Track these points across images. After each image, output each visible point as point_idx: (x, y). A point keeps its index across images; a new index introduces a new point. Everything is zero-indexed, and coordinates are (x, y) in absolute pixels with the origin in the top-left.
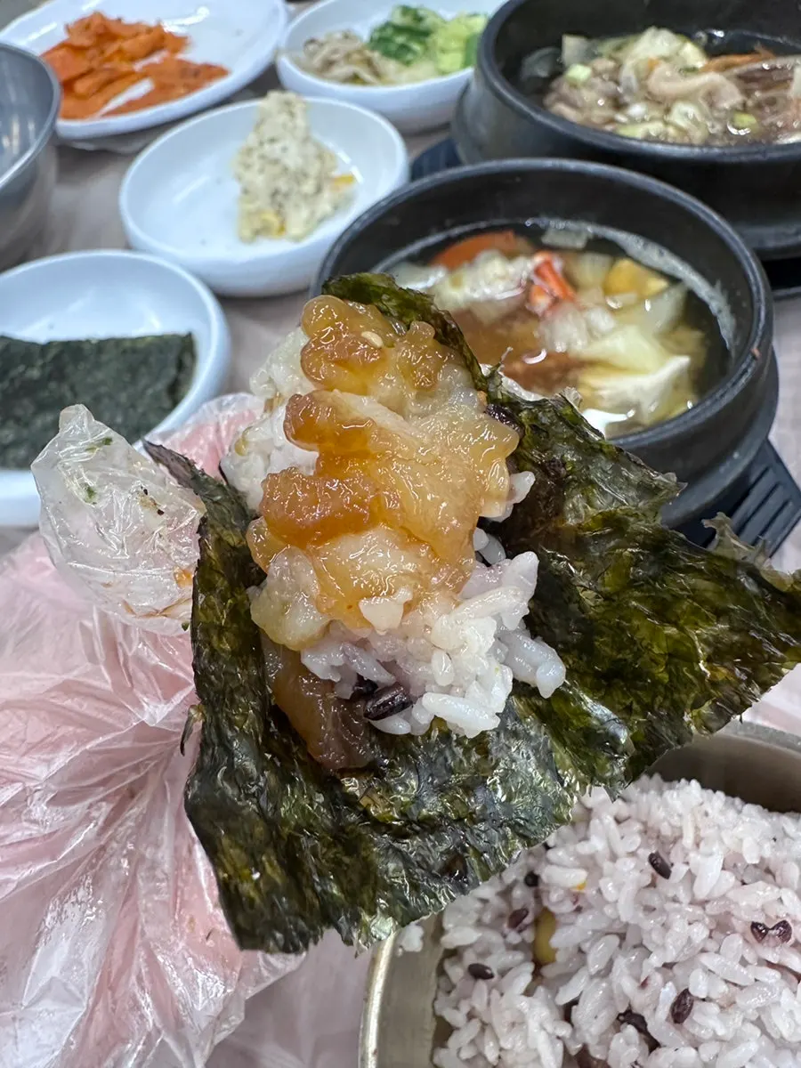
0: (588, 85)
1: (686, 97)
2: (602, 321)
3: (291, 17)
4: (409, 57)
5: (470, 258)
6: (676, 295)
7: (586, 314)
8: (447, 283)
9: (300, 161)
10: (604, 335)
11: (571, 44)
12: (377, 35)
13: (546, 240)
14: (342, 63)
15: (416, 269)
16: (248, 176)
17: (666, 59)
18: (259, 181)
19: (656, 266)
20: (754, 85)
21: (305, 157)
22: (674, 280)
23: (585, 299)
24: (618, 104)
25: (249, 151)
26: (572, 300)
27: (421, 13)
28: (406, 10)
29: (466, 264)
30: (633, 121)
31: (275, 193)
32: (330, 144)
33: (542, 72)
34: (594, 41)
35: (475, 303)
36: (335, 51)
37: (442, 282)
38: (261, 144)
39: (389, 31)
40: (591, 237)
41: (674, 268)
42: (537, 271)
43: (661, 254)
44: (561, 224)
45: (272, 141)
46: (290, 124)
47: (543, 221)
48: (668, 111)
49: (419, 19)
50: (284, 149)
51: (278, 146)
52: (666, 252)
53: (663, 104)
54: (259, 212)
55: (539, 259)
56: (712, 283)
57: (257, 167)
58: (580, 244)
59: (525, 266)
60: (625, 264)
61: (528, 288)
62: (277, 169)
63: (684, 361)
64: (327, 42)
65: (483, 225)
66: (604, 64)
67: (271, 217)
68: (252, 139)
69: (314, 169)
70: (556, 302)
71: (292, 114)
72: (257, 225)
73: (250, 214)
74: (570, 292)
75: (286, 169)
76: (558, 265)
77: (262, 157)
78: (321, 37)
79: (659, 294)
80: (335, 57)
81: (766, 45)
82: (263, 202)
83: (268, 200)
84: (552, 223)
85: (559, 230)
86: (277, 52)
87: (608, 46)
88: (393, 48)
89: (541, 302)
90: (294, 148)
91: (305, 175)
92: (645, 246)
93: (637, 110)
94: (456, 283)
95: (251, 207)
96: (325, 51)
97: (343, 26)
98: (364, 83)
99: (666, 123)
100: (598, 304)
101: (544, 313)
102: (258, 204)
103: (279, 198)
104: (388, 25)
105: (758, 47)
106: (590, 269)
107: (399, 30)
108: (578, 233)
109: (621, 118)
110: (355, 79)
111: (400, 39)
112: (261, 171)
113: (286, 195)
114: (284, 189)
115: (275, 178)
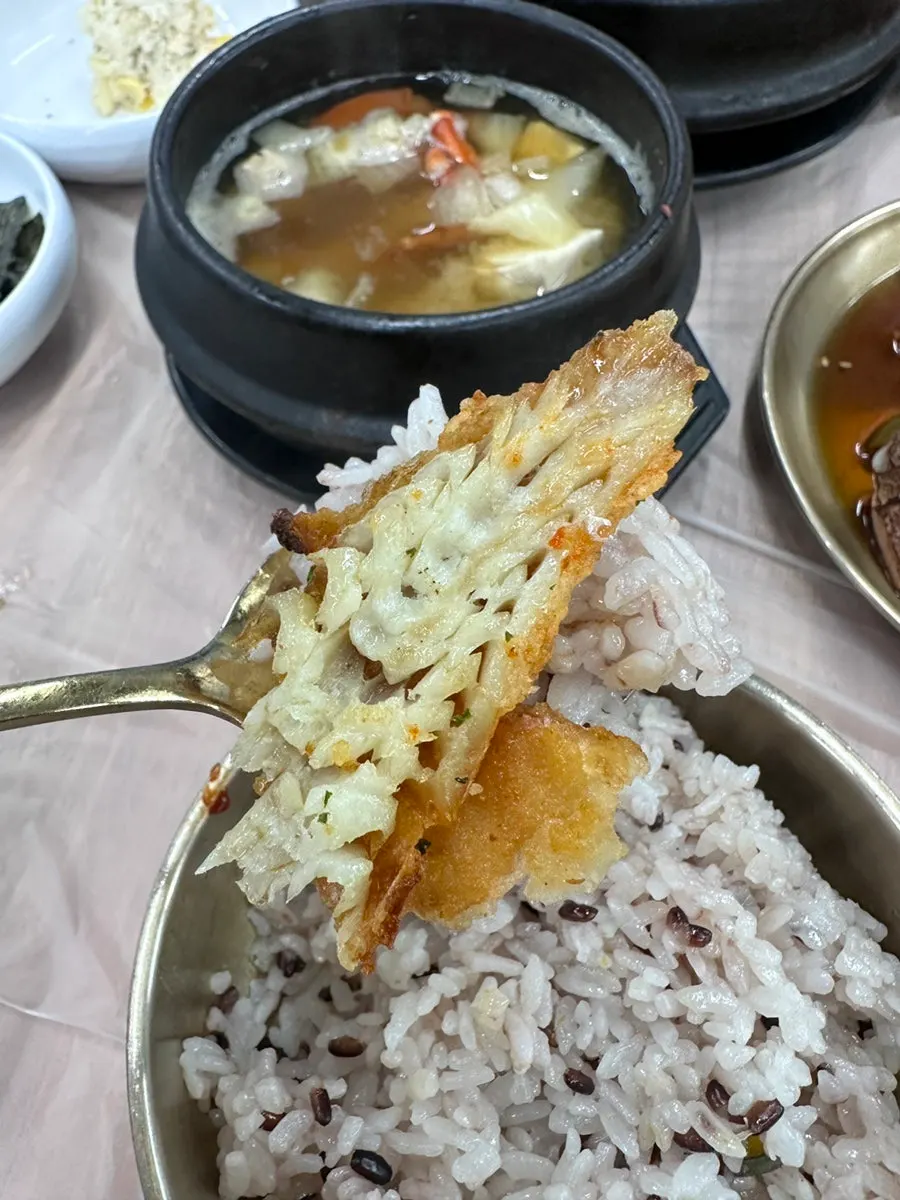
2: (506, 187)
5: (358, 119)
6: (594, 160)
7: (488, 181)
8: (330, 145)
9: (164, 10)
10: (507, 203)
13: (449, 98)
15: (293, 129)
16: (101, 27)
18: (115, 34)
19: (571, 130)
22: (591, 144)
23: (487, 164)
26: (474, 165)
29: (353, 124)
31: (137, 52)
35: (362, 169)
37: (324, 144)
40: (502, 94)
41: (593, 131)
42: (434, 132)
43: (578, 114)
44: (467, 79)
47: (447, 75)
52: (583, 112)
54: (117, 76)
55: (436, 117)
56: (632, 146)
57: (111, 17)
58: (488, 103)
59: (419, 127)
60: (538, 127)
61: (423, 150)
62: (136, 20)
63: (596, 234)
65: (373, 78)
67: (132, 83)
69: (183, 22)
70: (454, 168)
72: (117, 94)
73: (106, 79)
74: (472, 156)
75: (147, 19)
76: (460, 125)
79: (574, 160)
82: (121, 63)
83: (130, 60)
84: (456, 76)
85: (466, 86)
89: (437, 168)
91: (173, 29)
92: (561, 106)
94: (340, 146)
95: (108, 69)
100: (504, 170)
101: (439, 181)
102: (114, 64)
103: (142, 60)
106: (498, 131)
108: (487, 91)
112: (117, 22)
113: (151, 55)
114: (147, 47)
115: (135, 31)
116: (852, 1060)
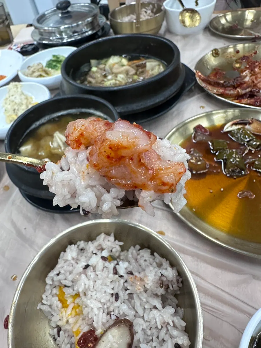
0: (97, 72)
1: (120, 73)
3: (24, 60)
4: (57, 68)
9: (20, 101)
11: (93, 62)
12: (48, 63)
14: (37, 72)
16: (6, 106)
17: (117, 63)
18: (9, 107)
20: (139, 68)
21: (21, 99)
24: (105, 76)
25: (7, 99)
27: (58, 56)
28: (54, 56)
30: (109, 80)
31: (14, 110)
32: (30, 95)
33: (86, 70)
34: (100, 61)
36: (35, 69)
38: (9, 97)
39: (51, 62)
45: (12, 96)
46: (16, 91)
48: (116, 77)
49: (58, 58)
50: (15, 98)
51: (14, 97)
53: (116, 75)
54: (10, 115)
57: (8, 103)
62: (14, 103)
64: (33, 66)
66: (102, 66)
67: (14, 116)
68: (7, 96)
69: (24, 102)
71: (17, 88)
72: (11, 119)
73: (8, 116)
75: (16, 103)
77: (10, 100)
78: (31, 65)
80: (36, 70)
81: (143, 57)
83: (13, 112)
86: (18, 71)
87: (103, 61)
88: (53, 66)
90: (18, 97)
91: (22, 104)
93: (110, 77)
95: (8, 114)
96: (32, 69)
97: (38, 62)
98: (44, 77)
99: (116, 80)
102: (10, 113)
103: (16, 111)
104: (51, 60)
105: (141, 58)
107: (54, 61)
109: (105, 80)
110: (41, 76)
111: (54, 64)
112: (10, 104)
113: (18, 110)
114: (17, 108)
115: (13, 106)
116: (89, 249)
